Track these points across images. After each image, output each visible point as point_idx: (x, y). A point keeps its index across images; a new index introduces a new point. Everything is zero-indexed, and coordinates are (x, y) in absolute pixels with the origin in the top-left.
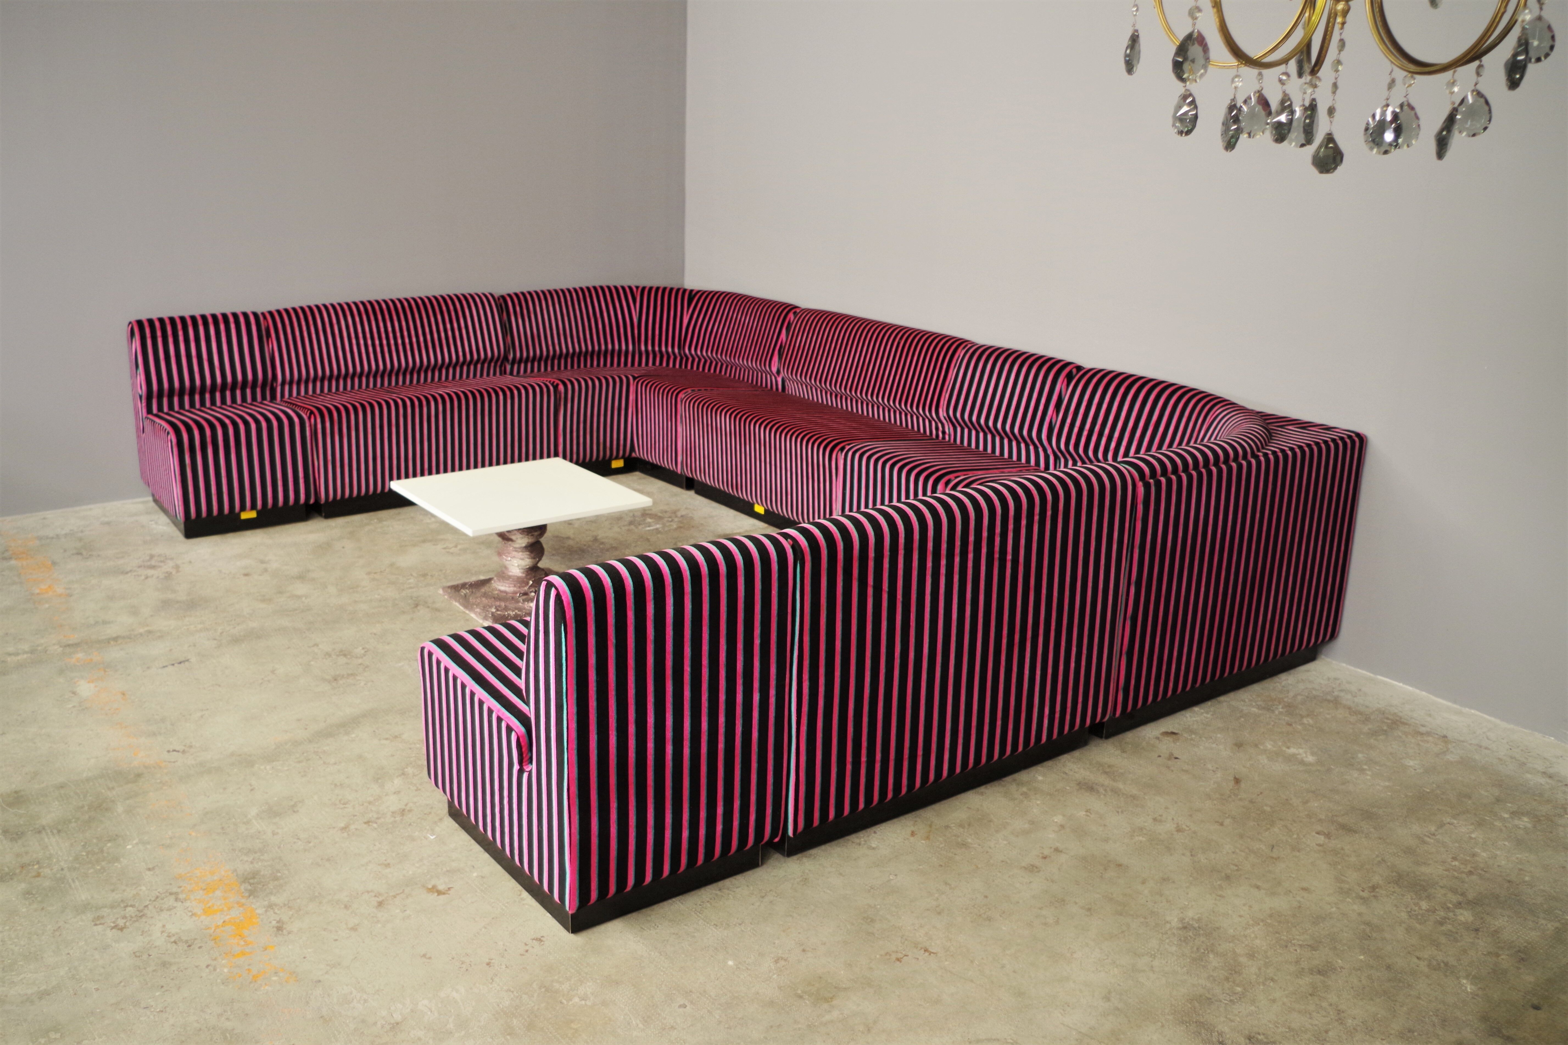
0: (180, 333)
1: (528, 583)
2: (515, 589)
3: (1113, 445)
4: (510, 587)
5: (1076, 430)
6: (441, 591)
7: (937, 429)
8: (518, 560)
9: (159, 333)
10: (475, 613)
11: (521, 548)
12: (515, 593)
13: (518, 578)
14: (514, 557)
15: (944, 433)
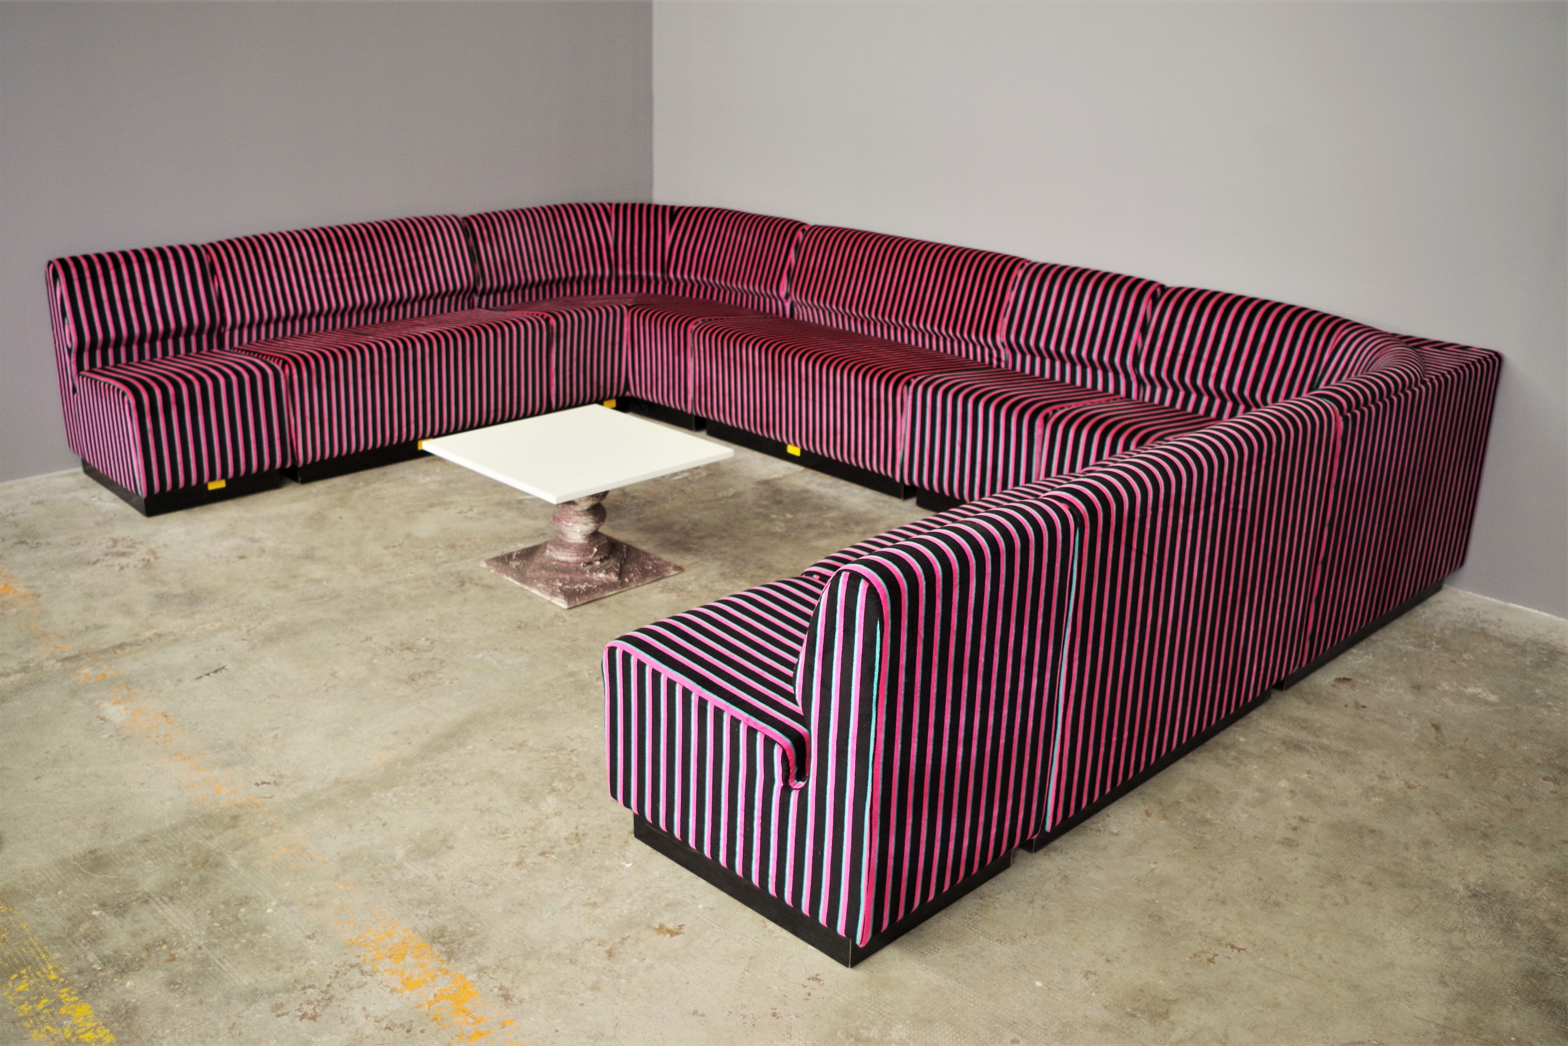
0: (112, 273)
1: (592, 551)
2: (578, 558)
3: (1214, 370)
4: (572, 556)
5: (1168, 355)
6: (484, 565)
7: (991, 356)
8: (581, 525)
9: (87, 274)
10: (539, 589)
11: (583, 511)
12: (578, 563)
13: (581, 545)
14: (576, 522)
15: (999, 359)
